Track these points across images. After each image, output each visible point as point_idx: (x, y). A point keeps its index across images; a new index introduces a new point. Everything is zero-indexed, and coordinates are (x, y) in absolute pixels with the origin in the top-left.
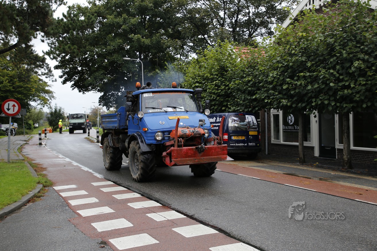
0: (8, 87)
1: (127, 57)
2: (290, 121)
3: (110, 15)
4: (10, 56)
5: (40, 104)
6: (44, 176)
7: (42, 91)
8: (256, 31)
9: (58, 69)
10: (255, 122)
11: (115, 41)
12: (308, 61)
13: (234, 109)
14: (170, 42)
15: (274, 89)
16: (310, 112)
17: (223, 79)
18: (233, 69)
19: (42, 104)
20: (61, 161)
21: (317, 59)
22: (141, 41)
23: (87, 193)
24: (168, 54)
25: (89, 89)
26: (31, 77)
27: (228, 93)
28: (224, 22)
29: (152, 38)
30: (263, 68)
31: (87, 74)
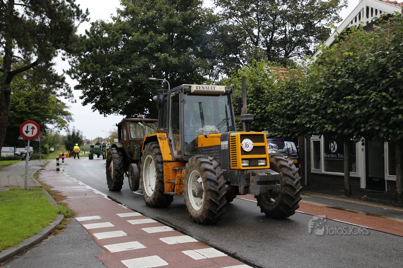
0: (25, 108)
1: (152, 77)
2: (332, 148)
3: (136, 32)
4: (27, 75)
5: (57, 127)
6: (65, 205)
7: (60, 113)
8: (292, 50)
9: (78, 89)
10: (295, 149)
11: (140, 60)
12: (356, 83)
13: (271, 134)
14: (200, 61)
15: (316, 112)
16: (358, 140)
17: (259, 102)
18: (271, 90)
19: (60, 126)
20: (82, 189)
21: (367, 81)
22: (168, 61)
23: (113, 226)
24: (197, 74)
25: (111, 111)
26: (49, 98)
27: (264, 117)
28: (258, 41)
29: (180, 58)
30: (305, 90)
31: (109, 94)
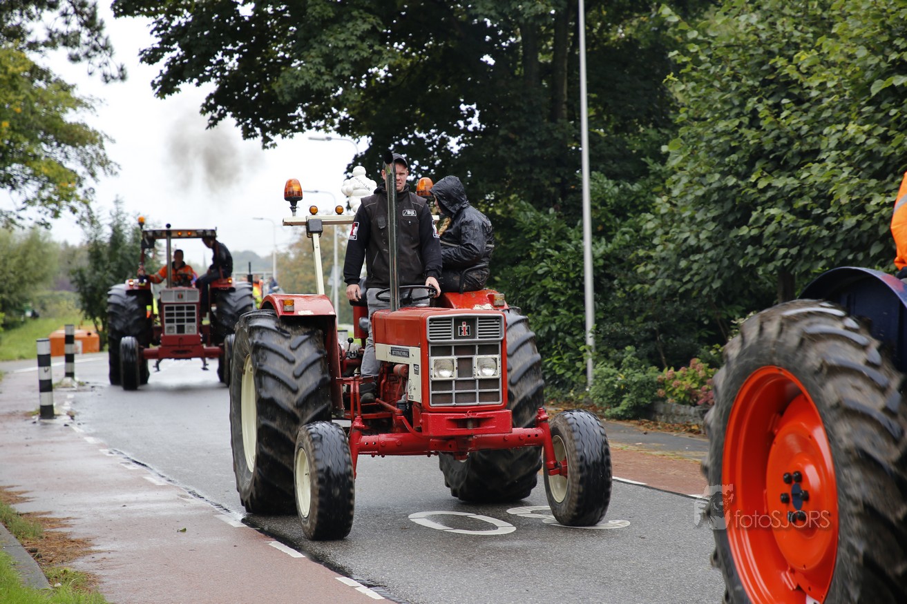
5: (38, 202)
6: (84, 583)
7: (47, 133)
9: (133, 15)
19: (50, 200)
20: (163, 505)
25: (294, 118)
